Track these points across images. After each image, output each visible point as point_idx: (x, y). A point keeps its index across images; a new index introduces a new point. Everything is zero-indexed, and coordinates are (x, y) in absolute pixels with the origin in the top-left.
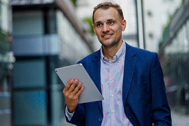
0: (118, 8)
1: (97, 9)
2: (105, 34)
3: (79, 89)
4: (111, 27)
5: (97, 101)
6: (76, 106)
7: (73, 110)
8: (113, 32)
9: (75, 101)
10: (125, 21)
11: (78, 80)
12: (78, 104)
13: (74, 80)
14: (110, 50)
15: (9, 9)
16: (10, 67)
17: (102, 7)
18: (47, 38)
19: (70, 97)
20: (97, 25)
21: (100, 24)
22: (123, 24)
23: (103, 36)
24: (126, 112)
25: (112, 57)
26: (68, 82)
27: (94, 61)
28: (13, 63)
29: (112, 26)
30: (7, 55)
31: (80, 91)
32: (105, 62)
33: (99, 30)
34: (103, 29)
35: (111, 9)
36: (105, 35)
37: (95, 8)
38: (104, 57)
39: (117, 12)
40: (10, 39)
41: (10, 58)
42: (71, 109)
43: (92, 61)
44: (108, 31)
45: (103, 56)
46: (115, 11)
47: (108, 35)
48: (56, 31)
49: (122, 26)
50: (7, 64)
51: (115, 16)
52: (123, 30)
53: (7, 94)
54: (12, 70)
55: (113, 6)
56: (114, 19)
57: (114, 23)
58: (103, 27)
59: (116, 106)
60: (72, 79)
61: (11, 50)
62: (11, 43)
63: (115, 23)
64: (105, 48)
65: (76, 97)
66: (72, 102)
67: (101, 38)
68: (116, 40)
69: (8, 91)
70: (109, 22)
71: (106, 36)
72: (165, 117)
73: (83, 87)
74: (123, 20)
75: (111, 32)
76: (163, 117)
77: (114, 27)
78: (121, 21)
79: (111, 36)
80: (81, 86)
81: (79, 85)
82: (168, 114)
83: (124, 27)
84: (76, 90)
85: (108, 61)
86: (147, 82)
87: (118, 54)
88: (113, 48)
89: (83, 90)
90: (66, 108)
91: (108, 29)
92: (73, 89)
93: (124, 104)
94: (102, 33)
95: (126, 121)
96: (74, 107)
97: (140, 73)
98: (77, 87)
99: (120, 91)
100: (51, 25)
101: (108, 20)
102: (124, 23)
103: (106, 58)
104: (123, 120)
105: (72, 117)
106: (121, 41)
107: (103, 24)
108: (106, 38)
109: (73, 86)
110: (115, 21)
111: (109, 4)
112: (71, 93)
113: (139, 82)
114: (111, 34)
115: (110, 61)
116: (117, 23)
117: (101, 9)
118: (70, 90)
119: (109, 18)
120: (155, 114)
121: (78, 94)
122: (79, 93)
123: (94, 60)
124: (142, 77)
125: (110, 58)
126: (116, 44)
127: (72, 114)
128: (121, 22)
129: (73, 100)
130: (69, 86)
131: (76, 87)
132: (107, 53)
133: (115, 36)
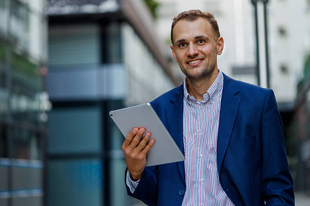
0: (212, 19)
1: (178, 20)
2: (192, 58)
3: (147, 144)
4: (200, 48)
5: (177, 163)
6: (142, 171)
7: (137, 176)
8: (203, 56)
9: (141, 162)
10: (222, 39)
11: (145, 129)
12: (146, 167)
13: (139, 129)
14: (198, 84)
15: (42, 21)
16: (43, 118)
17: (185, 17)
18: (105, 71)
19: (133, 155)
20: (179, 46)
21: (183, 43)
22: (219, 44)
23: (188, 63)
24: (221, 181)
25: (201, 96)
26: (129, 133)
27: (173, 103)
28: (47, 112)
29: (203, 46)
30: (37, 97)
31: (148, 147)
32: (190, 103)
33: (182, 53)
34: (188, 51)
35: (200, 21)
36: (191, 61)
37: (174, 19)
38: (188, 96)
39: (209, 25)
40: (44, 71)
41: (43, 102)
42: (135, 174)
43: (171, 101)
44: (197, 55)
45: (188, 94)
46: (207, 24)
47: (196, 60)
48: (120, 59)
49: (218, 46)
50: (37, 113)
51: (206, 31)
52: (219, 53)
53: (36, 164)
54: (46, 124)
55: (203, 16)
56: (206, 35)
57: (205, 41)
58: (189, 48)
59: (207, 172)
60: (136, 127)
61: (44, 89)
62: (44, 78)
63: (207, 42)
64: (191, 81)
65: (142, 156)
66: (136, 163)
67: (185, 66)
68: (209, 67)
69: (38, 159)
70: (198, 40)
71: (193, 62)
72: (284, 190)
73: (153, 140)
74: (220, 38)
75: (200, 56)
76: (281, 190)
77: (206, 48)
78: (216, 39)
79: (200, 63)
80: (149, 138)
81: (147, 137)
82: (289, 187)
83: (220, 48)
84: (142, 145)
85: (195, 102)
86: (255, 135)
87: (210, 90)
88: (203, 80)
89: (154, 144)
90: (128, 174)
91: (197, 52)
92: (138, 143)
93: (220, 169)
94: (186, 57)
95: (222, 195)
96: (139, 171)
97: (245, 121)
98: (143, 140)
99: (213, 149)
100: (113, 49)
101: (197, 38)
102: (220, 42)
103: (192, 97)
104: (217, 193)
105: (136, 187)
106: (215, 71)
107: (188, 44)
108: (194, 65)
109: (136, 139)
110: (208, 39)
111: (198, 13)
112: (135, 149)
113: (243, 134)
114: (200, 59)
115: (198, 102)
116: (210, 42)
117: (185, 20)
118: (133, 144)
119: (198, 33)
120: (268, 186)
121: (145, 151)
122: (147, 149)
123: (174, 100)
124: (249, 127)
125: (197, 97)
126: (208, 74)
127: (136, 184)
128: (216, 41)
129: (138, 160)
130: (131, 138)
131: (141, 139)
132: (194, 89)
133: (207, 62)
